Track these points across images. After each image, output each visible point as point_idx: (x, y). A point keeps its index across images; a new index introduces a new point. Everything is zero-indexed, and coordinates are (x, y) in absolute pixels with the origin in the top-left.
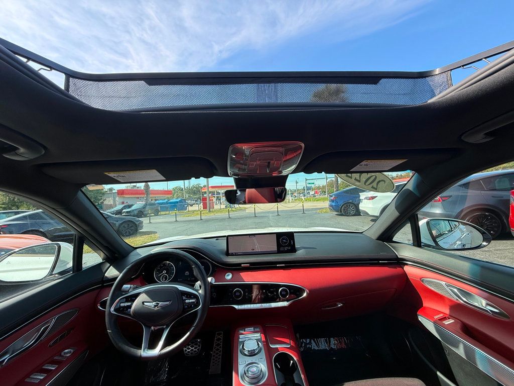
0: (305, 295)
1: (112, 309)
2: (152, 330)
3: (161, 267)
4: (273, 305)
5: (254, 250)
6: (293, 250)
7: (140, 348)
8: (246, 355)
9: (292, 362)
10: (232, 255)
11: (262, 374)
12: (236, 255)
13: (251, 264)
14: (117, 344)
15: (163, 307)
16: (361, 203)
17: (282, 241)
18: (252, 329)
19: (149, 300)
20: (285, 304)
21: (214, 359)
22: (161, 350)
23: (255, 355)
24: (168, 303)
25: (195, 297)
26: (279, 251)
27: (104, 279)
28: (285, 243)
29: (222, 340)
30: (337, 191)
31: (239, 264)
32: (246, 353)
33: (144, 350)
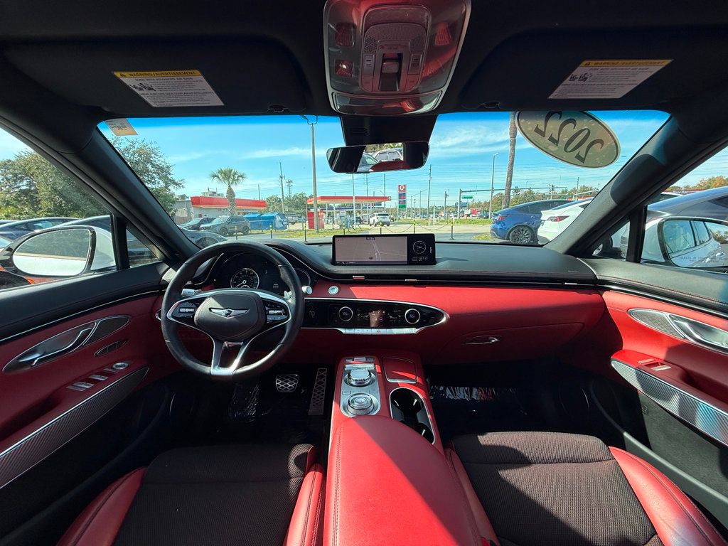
0: (444, 320)
1: (169, 314)
2: (225, 347)
3: (239, 275)
4: (396, 331)
5: (371, 258)
6: (432, 261)
7: (209, 364)
8: (352, 385)
9: (416, 400)
10: (341, 264)
11: (372, 406)
12: (346, 264)
13: (367, 276)
14: (178, 357)
15: (237, 317)
16: (541, 226)
17: (415, 248)
18: (364, 359)
19: (218, 306)
20: (414, 331)
21: (315, 399)
22: (237, 368)
23: (365, 386)
24: (244, 311)
25: (282, 307)
26: (410, 262)
27: (162, 283)
28: (421, 250)
29: (325, 378)
30: (505, 208)
31: (350, 276)
32: (353, 383)
33: (214, 366)
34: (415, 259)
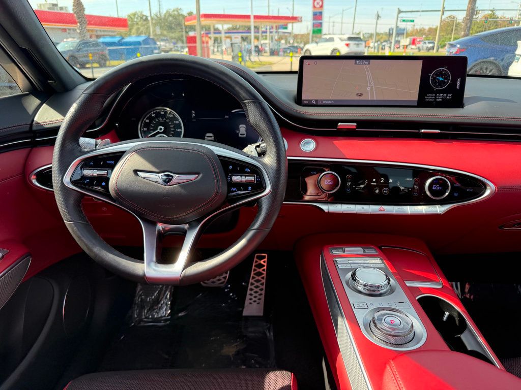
0: (488, 193)
1: (67, 179)
2: (159, 231)
3: (151, 118)
4: (409, 210)
5: (361, 95)
6: (457, 101)
9: (447, 314)
10: (310, 105)
12: (317, 105)
13: (361, 123)
17: (434, 79)
18: (359, 250)
19: (149, 167)
20: (439, 209)
22: (185, 268)
24: (192, 177)
25: (254, 170)
26: (422, 103)
28: (441, 84)
30: (467, 35)
31: (333, 123)
32: (361, 288)
33: (149, 264)
34: (430, 98)
